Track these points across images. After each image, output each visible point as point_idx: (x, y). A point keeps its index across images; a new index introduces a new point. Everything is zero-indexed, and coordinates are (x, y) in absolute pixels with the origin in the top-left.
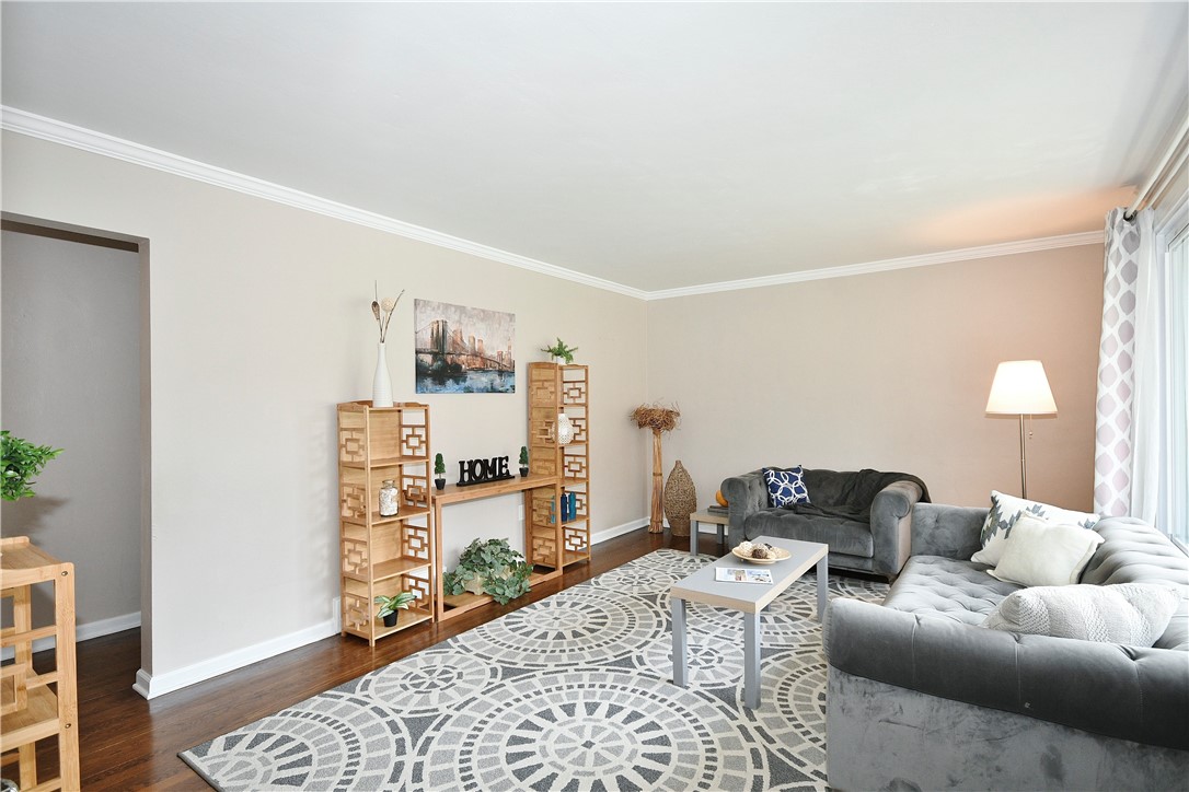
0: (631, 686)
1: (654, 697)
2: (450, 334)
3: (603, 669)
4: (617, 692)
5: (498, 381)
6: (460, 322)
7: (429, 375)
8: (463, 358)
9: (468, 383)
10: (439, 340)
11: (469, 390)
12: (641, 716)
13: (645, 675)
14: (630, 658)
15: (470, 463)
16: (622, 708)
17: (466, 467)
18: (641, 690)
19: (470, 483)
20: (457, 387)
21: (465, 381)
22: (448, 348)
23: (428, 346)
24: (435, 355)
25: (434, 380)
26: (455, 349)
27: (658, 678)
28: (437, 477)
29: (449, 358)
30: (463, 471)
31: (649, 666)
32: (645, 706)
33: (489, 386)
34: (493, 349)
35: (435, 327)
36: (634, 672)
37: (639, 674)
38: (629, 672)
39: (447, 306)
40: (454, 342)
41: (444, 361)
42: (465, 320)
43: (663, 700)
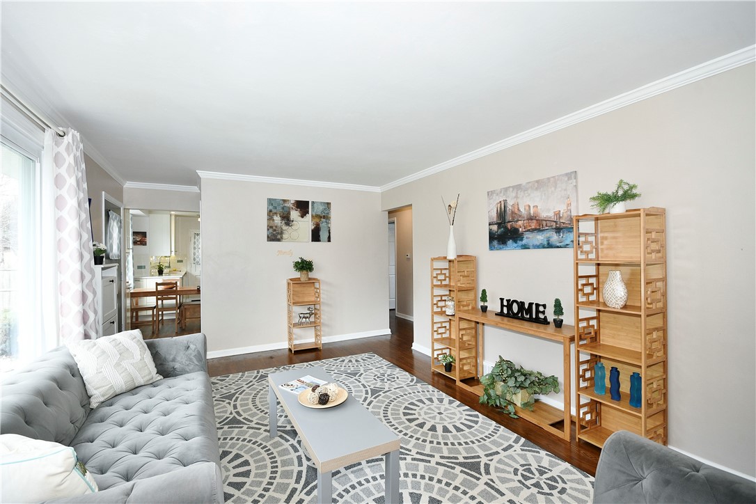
2: (509, 207)
5: (555, 238)
6: (517, 197)
7: (496, 239)
8: (520, 223)
9: (524, 242)
10: (502, 214)
11: (525, 247)
15: (508, 301)
17: (505, 303)
19: (508, 316)
20: (515, 245)
21: (522, 240)
22: (509, 218)
23: (495, 220)
24: (499, 225)
25: (499, 241)
26: (513, 218)
28: (482, 304)
29: (509, 226)
30: (502, 306)
33: (546, 243)
34: (549, 210)
35: (499, 205)
39: (506, 189)
40: (513, 213)
41: (506, 228)
42: (521, 194)
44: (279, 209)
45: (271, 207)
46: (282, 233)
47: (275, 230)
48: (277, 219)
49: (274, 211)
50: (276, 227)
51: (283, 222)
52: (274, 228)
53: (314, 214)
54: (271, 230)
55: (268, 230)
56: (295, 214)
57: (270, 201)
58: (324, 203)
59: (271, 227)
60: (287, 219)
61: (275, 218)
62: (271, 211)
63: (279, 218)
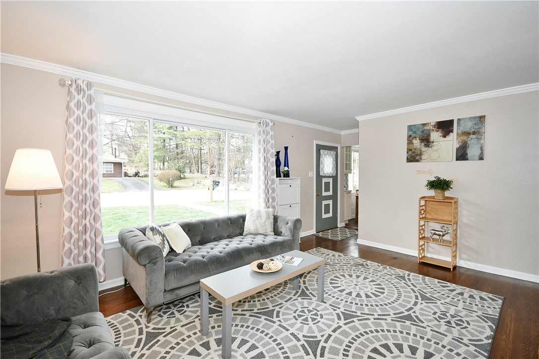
0: (343, 302)
1: (333, 297)
3: (359, 314)
4: (349, 301)
12: (339, 291)
13: (336, 307)
14: (345, 320)
16: (346, 294)
18: (339, 300)
27: (330, 305)
31: (334, 313)
32: (337, 294)
36: (342, 310)
37: (339, 308)
38: (345, 310)
43: (330, 295)
44: (419, 133)
45: (410, 133)
46: (421, 154)
47: (414, 152)
48: (417, 143)
49: (413, 135)
50: (415, 149)
51: (423, 144)
52: (413, 150)
53: (460, 132)
54: (410, 153)
55: (407, 152)
56: (435, 136)
57: (410, 128)
58: (474, 118)
59: (411, 150)
60: (426, 141)
61: (414, 141)
62: (410, 136)
63: (419, 141)
